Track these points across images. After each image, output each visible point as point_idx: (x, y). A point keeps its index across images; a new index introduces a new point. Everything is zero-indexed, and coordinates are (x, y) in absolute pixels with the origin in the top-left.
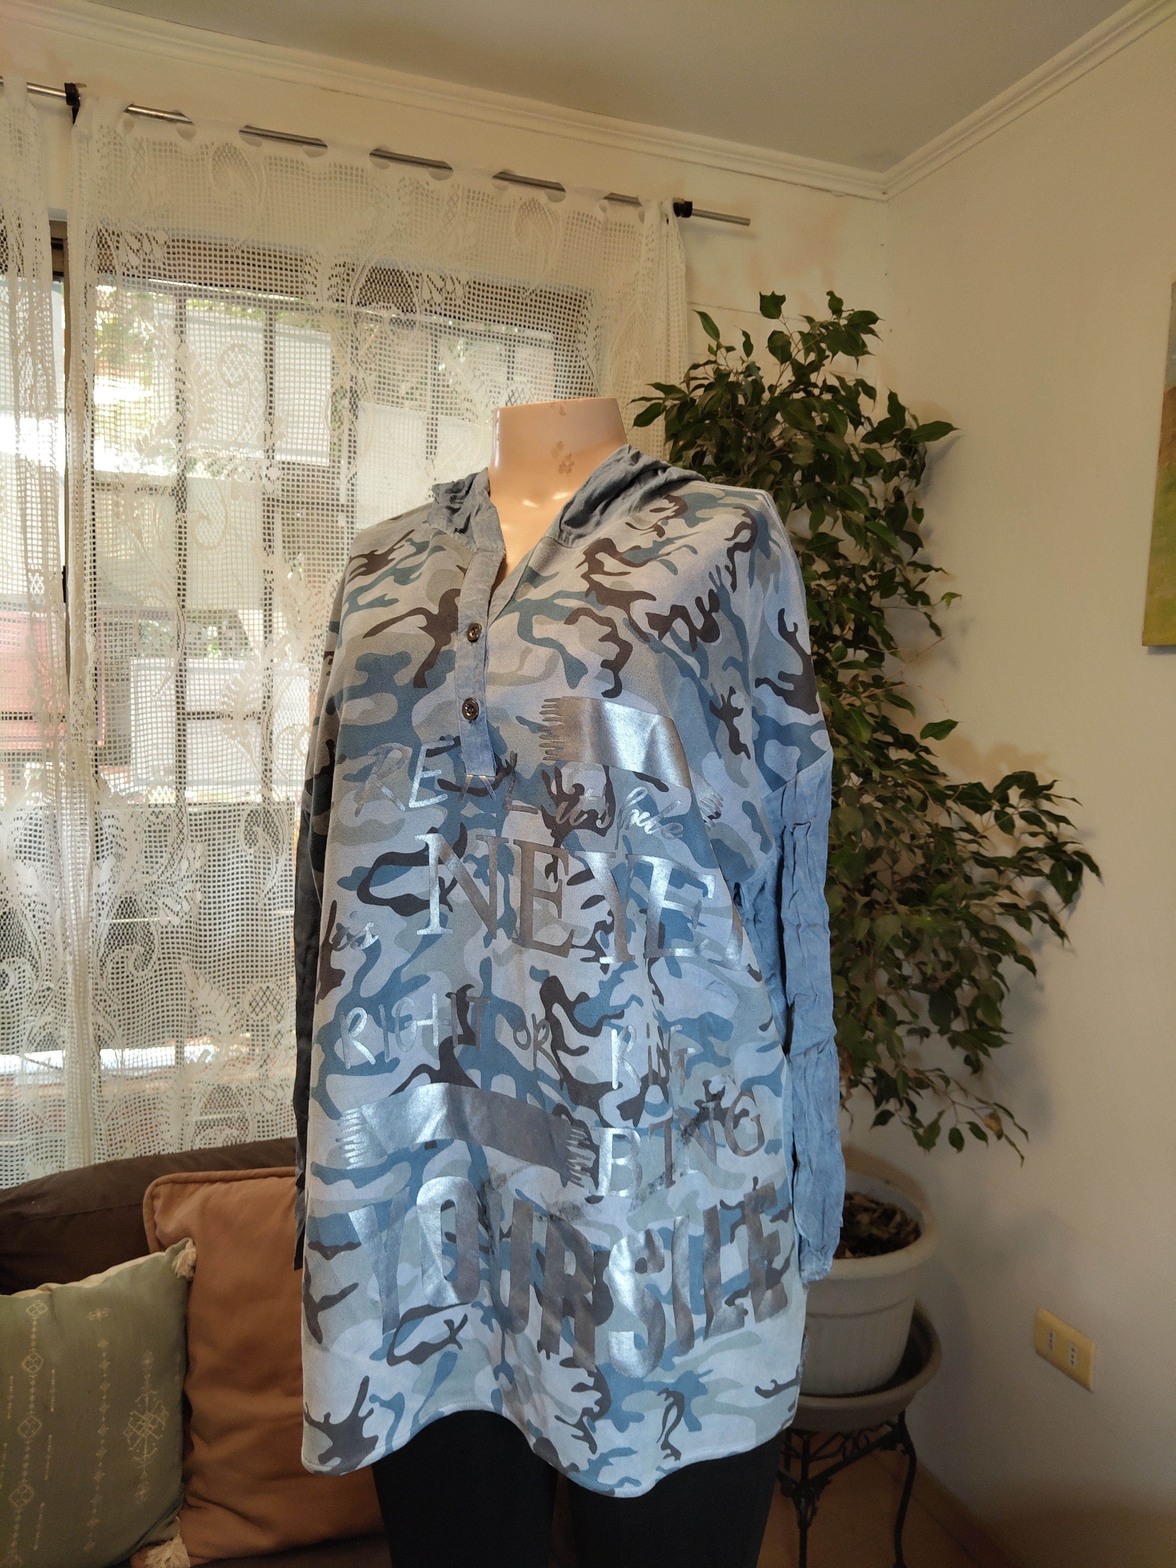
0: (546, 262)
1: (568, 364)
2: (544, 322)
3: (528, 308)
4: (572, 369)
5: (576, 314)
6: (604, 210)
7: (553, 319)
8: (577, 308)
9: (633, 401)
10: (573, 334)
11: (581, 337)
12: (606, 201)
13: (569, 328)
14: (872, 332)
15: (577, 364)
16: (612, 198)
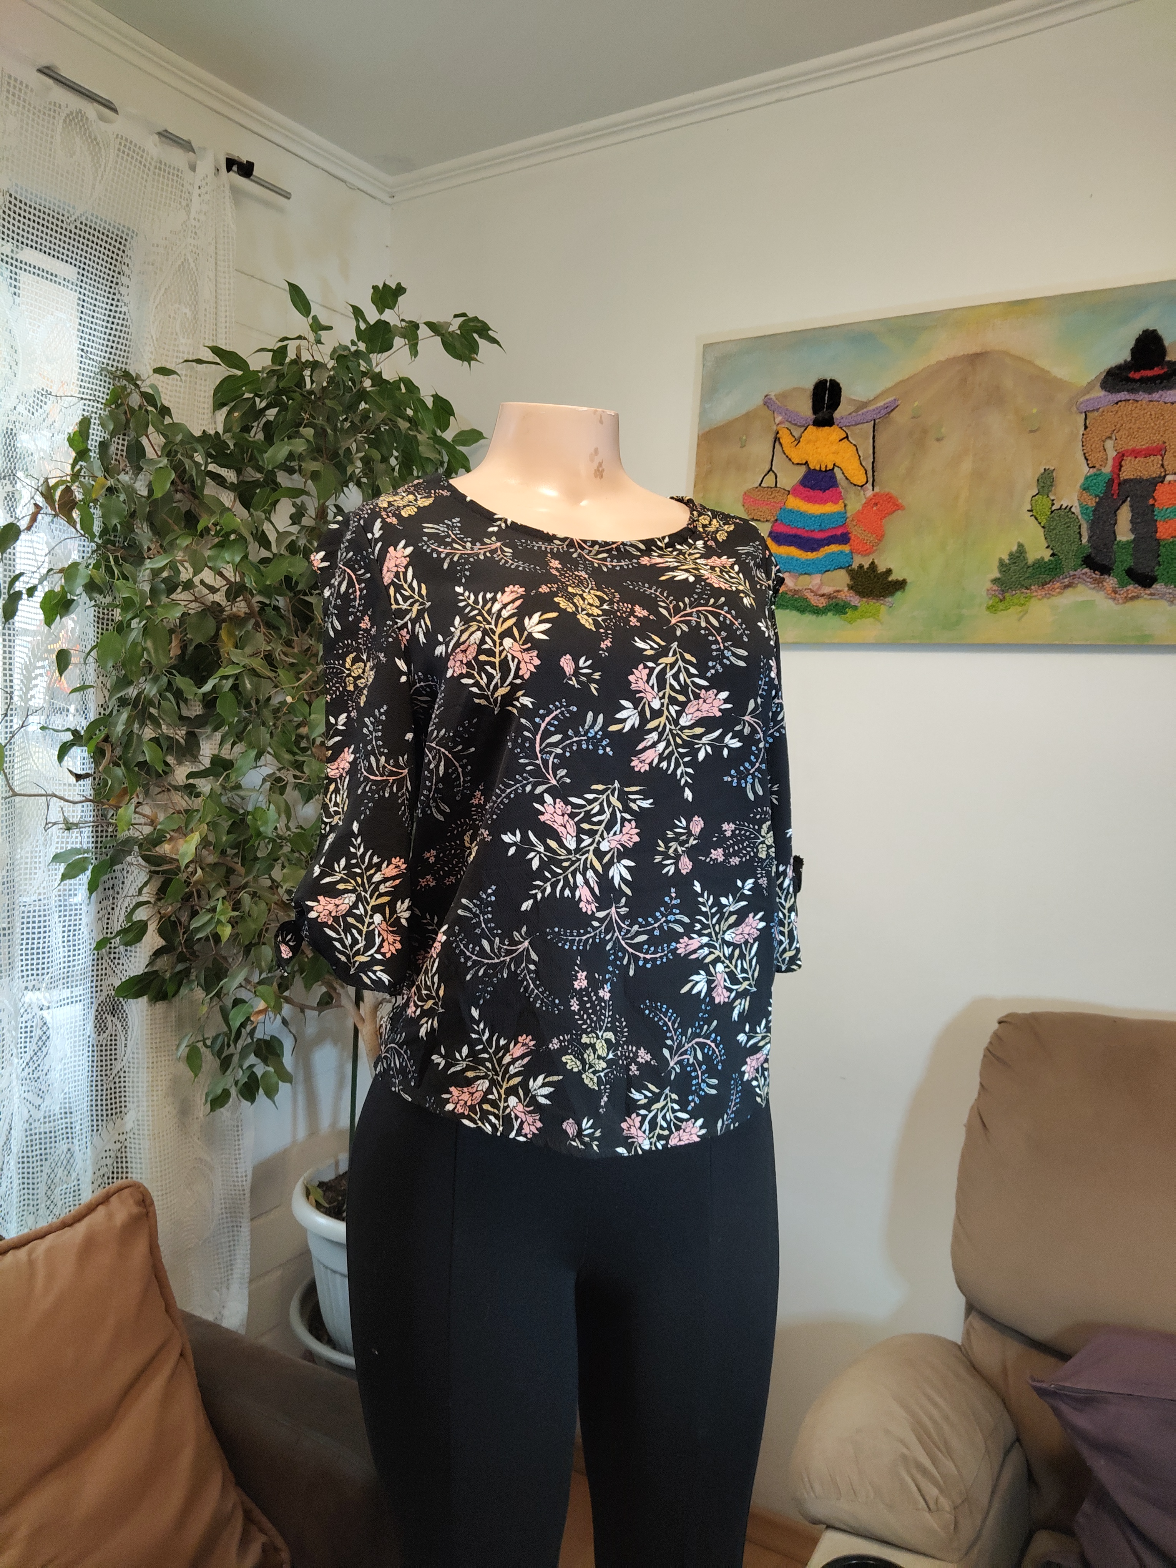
0: (94, 186)
1: (108, 307)
2: (88, 256)
3: (72, 236)
4: (112, 314)
5: (120, 253)
6: (156, 145)
7: (97, 254)
8: (122, 247)
9: (186, 361)
10: (116, 275)
11: (124, 279)
12: (157, 136)
13: (112, 267)
14: (494, 341)
15: (118, 309)
16: (165, 136)
